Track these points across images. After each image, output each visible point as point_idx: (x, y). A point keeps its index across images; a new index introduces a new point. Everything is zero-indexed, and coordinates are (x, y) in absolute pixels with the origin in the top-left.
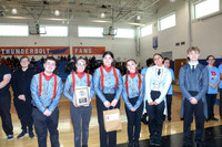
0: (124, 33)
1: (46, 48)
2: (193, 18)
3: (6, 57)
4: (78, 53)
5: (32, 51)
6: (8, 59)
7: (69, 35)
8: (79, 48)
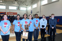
2: (41, 5)
4: (9, 14)
7: (6, 9)
8: (9, 13)
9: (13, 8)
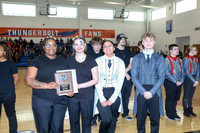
0: (135, 16)
1: (54, 30)
3: (13, 39)
4: (88, 36)
5: (40, 32)
6: (16, 41)
7: (79, 16)
8: (88, 31)
9: (100, 15)
